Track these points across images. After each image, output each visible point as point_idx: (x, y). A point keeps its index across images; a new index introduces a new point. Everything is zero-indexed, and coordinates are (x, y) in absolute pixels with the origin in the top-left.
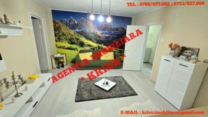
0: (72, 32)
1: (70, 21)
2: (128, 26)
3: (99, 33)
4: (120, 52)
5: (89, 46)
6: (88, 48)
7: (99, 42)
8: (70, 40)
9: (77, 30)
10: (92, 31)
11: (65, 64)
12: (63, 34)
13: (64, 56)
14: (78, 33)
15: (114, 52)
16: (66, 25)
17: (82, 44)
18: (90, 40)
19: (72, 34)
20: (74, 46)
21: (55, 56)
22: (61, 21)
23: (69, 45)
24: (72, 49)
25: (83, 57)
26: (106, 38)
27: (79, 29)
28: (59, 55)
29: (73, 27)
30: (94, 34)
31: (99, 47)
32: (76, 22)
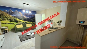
0: (11, 16)
1: (9, 11)
2: (36, 14)
3: (25, 17)
4: (34, 23)
5: (20, 22)
6: (20, 23)
7: (25, 20)
8: (10, 20)
9: (14, 15)
10: (22, 16)
11: (8, 31)
12: (6, 17)
13: (7, 27)
14: (14, 16)
15: (32, 24)
16: (8, 13)
17: (17, 21)
18: (21, 19)
19: (11, 17)
20: (12, 22)
21: (2, 28)
22: (4, 11)
23: (10, 22)
24: (11, 24)
25: (18, 27)
26: (28, 18)
27: (15, 15)
28: (4, 27)
29: (11, 14)
30: (22, 17)
31: (25, 22)
32: (13, 12)
